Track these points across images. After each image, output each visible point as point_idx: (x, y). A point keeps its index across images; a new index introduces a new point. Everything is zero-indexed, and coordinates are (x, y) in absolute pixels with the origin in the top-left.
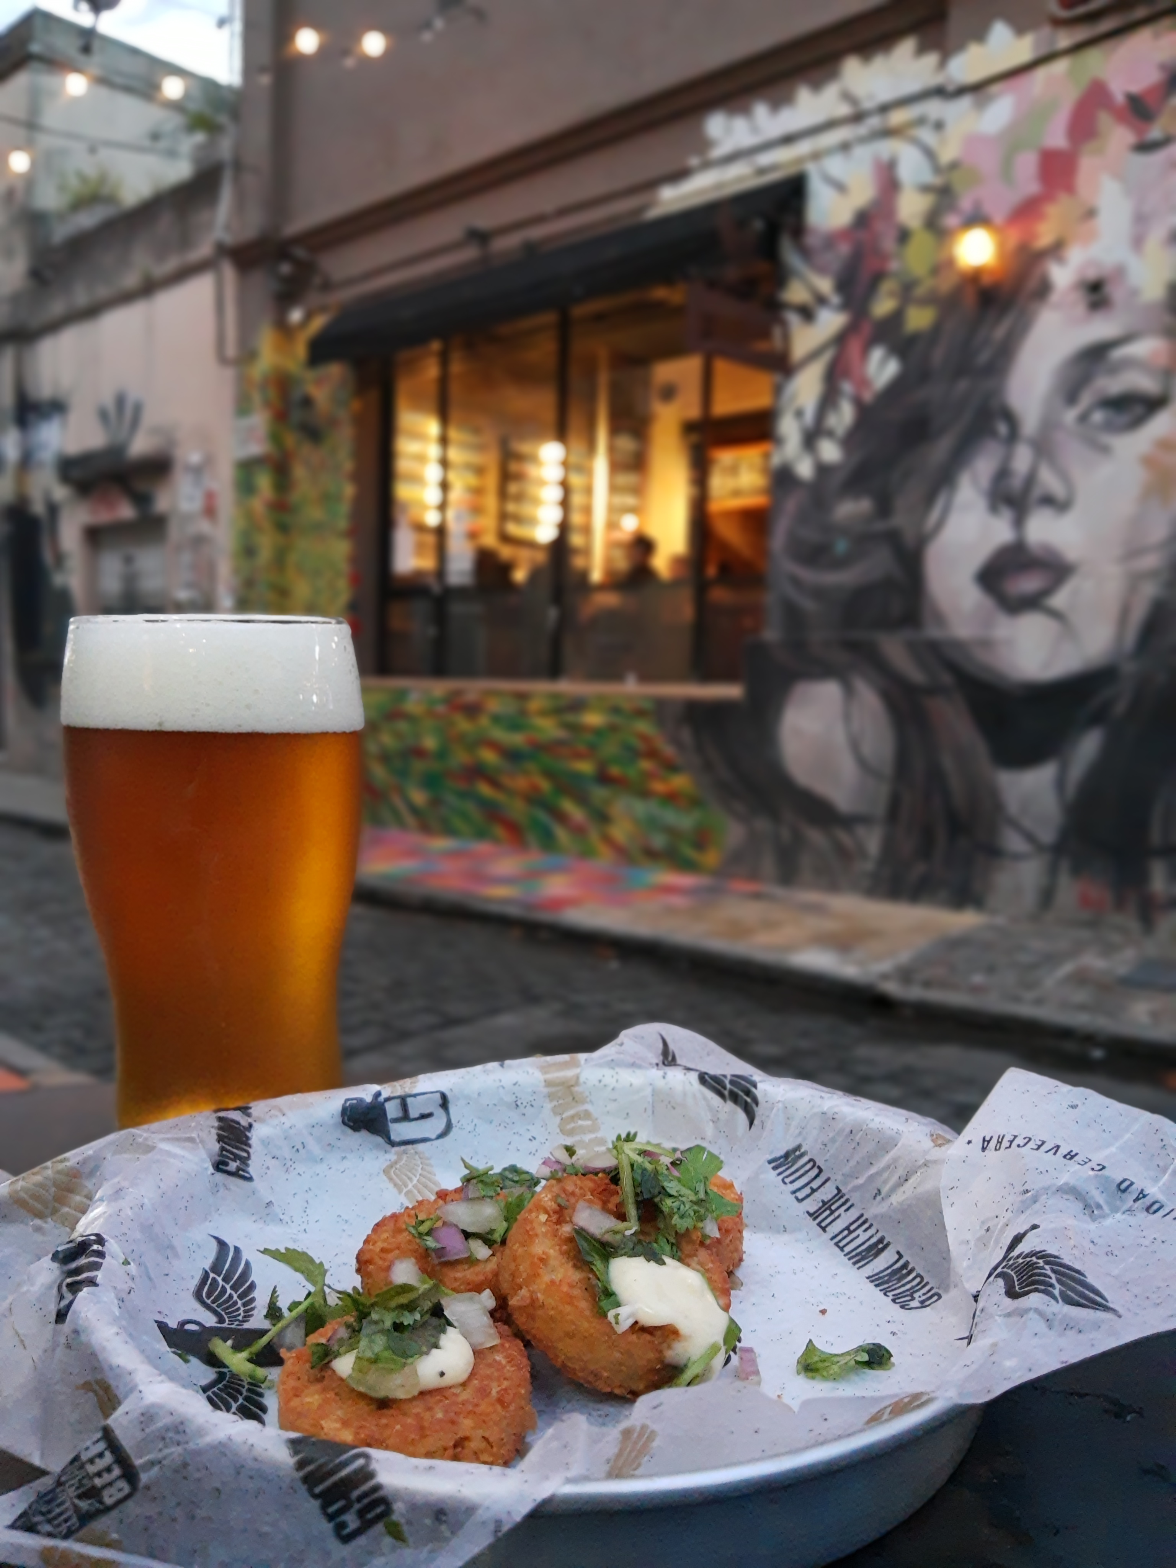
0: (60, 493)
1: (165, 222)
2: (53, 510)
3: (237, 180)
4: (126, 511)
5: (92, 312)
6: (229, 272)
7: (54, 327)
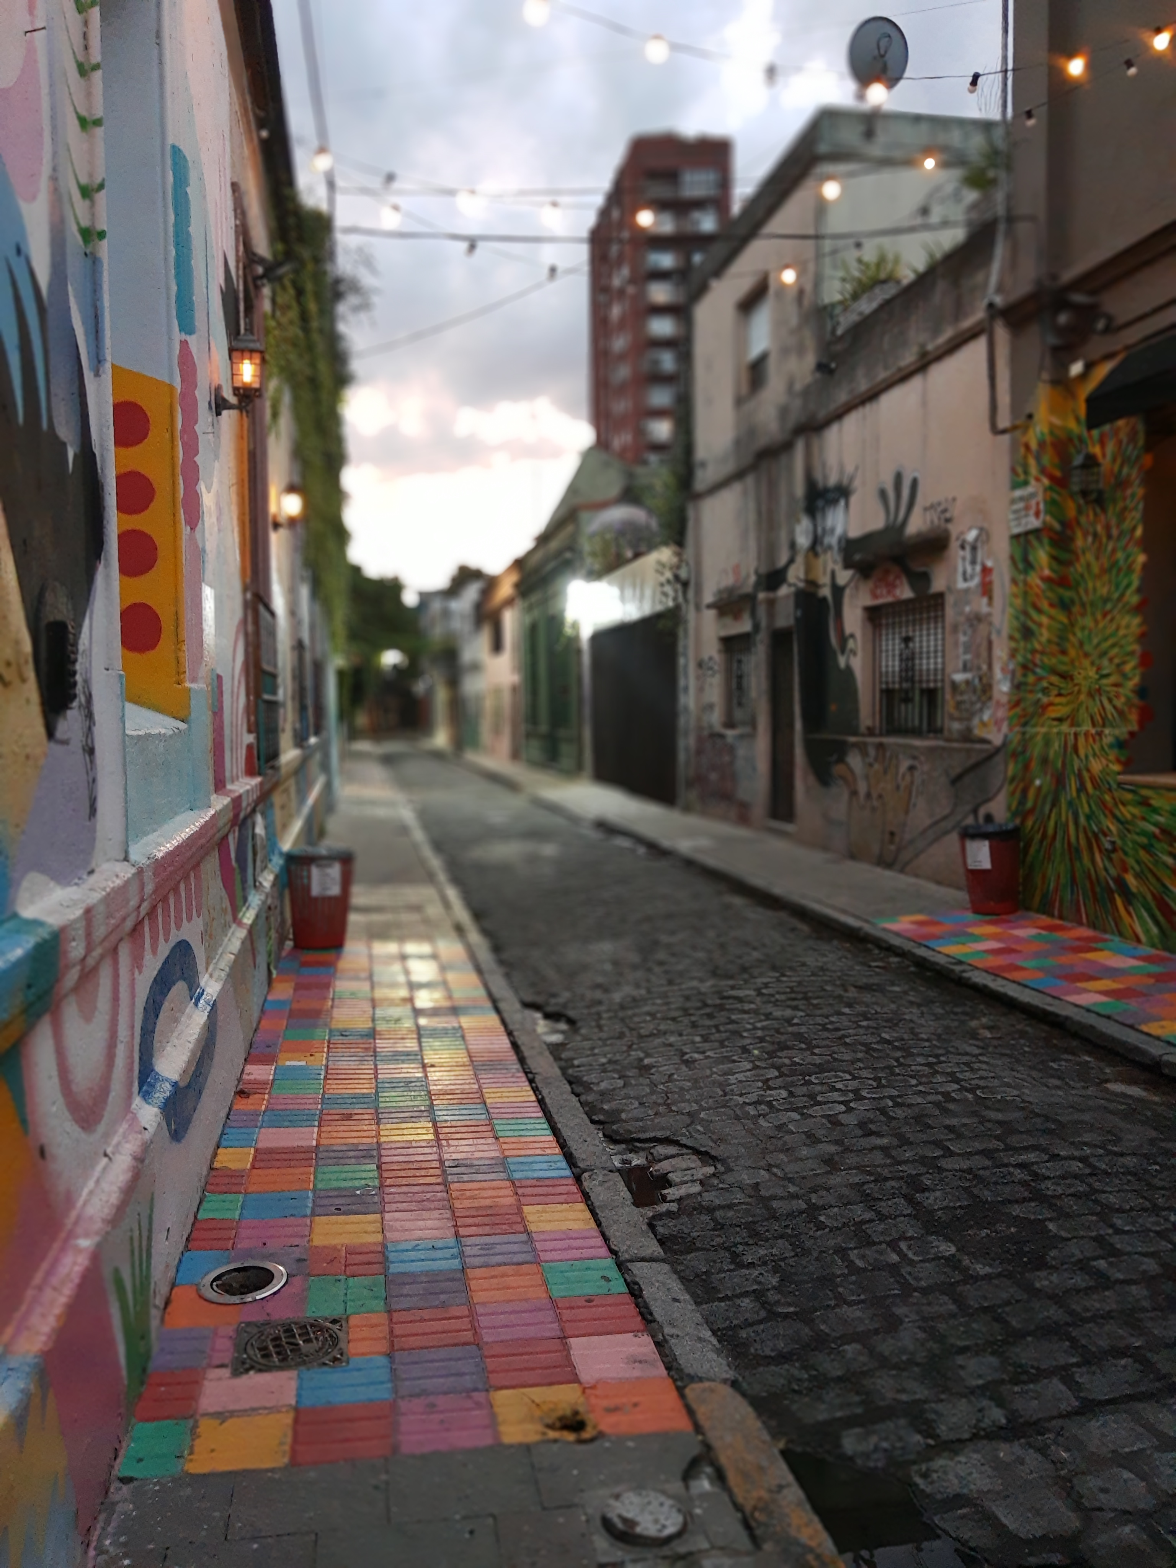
0: (844, 576)
1: (940, 293)
2: (838, 591)
3: (1010, 233)
4: (905, 592)
5: (872, 396)
6: (1002, 333)
7: (839, 416)
